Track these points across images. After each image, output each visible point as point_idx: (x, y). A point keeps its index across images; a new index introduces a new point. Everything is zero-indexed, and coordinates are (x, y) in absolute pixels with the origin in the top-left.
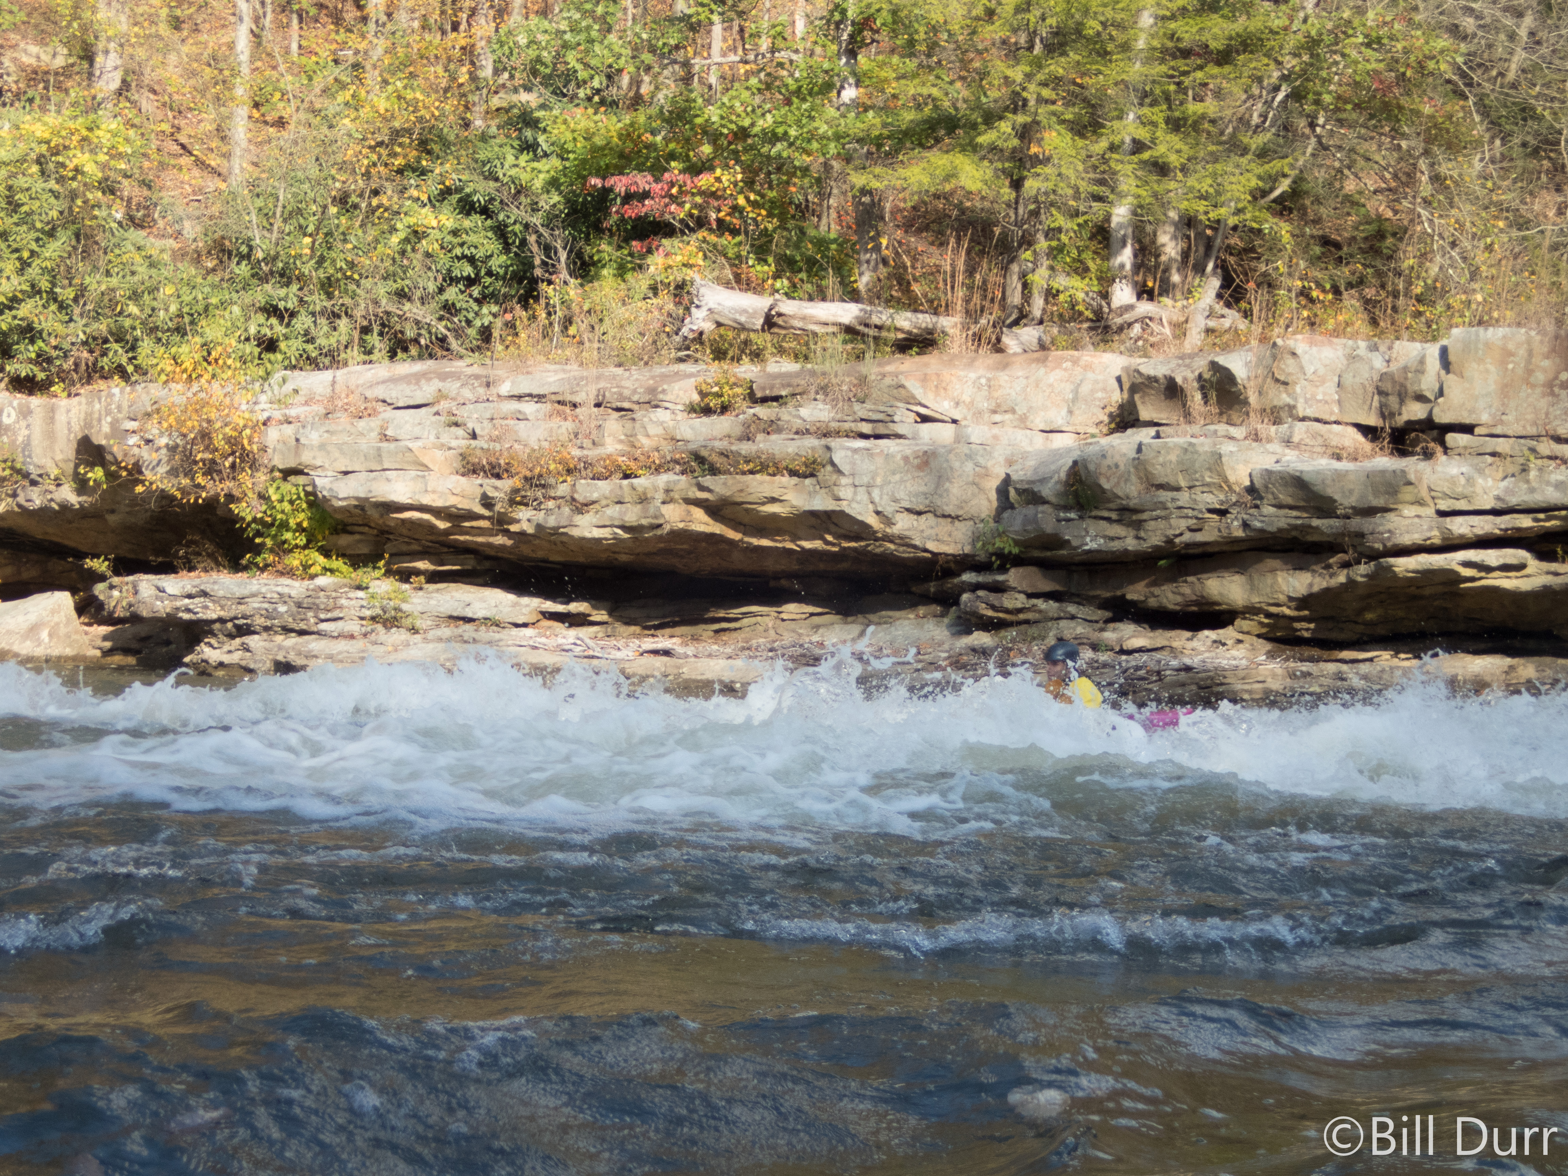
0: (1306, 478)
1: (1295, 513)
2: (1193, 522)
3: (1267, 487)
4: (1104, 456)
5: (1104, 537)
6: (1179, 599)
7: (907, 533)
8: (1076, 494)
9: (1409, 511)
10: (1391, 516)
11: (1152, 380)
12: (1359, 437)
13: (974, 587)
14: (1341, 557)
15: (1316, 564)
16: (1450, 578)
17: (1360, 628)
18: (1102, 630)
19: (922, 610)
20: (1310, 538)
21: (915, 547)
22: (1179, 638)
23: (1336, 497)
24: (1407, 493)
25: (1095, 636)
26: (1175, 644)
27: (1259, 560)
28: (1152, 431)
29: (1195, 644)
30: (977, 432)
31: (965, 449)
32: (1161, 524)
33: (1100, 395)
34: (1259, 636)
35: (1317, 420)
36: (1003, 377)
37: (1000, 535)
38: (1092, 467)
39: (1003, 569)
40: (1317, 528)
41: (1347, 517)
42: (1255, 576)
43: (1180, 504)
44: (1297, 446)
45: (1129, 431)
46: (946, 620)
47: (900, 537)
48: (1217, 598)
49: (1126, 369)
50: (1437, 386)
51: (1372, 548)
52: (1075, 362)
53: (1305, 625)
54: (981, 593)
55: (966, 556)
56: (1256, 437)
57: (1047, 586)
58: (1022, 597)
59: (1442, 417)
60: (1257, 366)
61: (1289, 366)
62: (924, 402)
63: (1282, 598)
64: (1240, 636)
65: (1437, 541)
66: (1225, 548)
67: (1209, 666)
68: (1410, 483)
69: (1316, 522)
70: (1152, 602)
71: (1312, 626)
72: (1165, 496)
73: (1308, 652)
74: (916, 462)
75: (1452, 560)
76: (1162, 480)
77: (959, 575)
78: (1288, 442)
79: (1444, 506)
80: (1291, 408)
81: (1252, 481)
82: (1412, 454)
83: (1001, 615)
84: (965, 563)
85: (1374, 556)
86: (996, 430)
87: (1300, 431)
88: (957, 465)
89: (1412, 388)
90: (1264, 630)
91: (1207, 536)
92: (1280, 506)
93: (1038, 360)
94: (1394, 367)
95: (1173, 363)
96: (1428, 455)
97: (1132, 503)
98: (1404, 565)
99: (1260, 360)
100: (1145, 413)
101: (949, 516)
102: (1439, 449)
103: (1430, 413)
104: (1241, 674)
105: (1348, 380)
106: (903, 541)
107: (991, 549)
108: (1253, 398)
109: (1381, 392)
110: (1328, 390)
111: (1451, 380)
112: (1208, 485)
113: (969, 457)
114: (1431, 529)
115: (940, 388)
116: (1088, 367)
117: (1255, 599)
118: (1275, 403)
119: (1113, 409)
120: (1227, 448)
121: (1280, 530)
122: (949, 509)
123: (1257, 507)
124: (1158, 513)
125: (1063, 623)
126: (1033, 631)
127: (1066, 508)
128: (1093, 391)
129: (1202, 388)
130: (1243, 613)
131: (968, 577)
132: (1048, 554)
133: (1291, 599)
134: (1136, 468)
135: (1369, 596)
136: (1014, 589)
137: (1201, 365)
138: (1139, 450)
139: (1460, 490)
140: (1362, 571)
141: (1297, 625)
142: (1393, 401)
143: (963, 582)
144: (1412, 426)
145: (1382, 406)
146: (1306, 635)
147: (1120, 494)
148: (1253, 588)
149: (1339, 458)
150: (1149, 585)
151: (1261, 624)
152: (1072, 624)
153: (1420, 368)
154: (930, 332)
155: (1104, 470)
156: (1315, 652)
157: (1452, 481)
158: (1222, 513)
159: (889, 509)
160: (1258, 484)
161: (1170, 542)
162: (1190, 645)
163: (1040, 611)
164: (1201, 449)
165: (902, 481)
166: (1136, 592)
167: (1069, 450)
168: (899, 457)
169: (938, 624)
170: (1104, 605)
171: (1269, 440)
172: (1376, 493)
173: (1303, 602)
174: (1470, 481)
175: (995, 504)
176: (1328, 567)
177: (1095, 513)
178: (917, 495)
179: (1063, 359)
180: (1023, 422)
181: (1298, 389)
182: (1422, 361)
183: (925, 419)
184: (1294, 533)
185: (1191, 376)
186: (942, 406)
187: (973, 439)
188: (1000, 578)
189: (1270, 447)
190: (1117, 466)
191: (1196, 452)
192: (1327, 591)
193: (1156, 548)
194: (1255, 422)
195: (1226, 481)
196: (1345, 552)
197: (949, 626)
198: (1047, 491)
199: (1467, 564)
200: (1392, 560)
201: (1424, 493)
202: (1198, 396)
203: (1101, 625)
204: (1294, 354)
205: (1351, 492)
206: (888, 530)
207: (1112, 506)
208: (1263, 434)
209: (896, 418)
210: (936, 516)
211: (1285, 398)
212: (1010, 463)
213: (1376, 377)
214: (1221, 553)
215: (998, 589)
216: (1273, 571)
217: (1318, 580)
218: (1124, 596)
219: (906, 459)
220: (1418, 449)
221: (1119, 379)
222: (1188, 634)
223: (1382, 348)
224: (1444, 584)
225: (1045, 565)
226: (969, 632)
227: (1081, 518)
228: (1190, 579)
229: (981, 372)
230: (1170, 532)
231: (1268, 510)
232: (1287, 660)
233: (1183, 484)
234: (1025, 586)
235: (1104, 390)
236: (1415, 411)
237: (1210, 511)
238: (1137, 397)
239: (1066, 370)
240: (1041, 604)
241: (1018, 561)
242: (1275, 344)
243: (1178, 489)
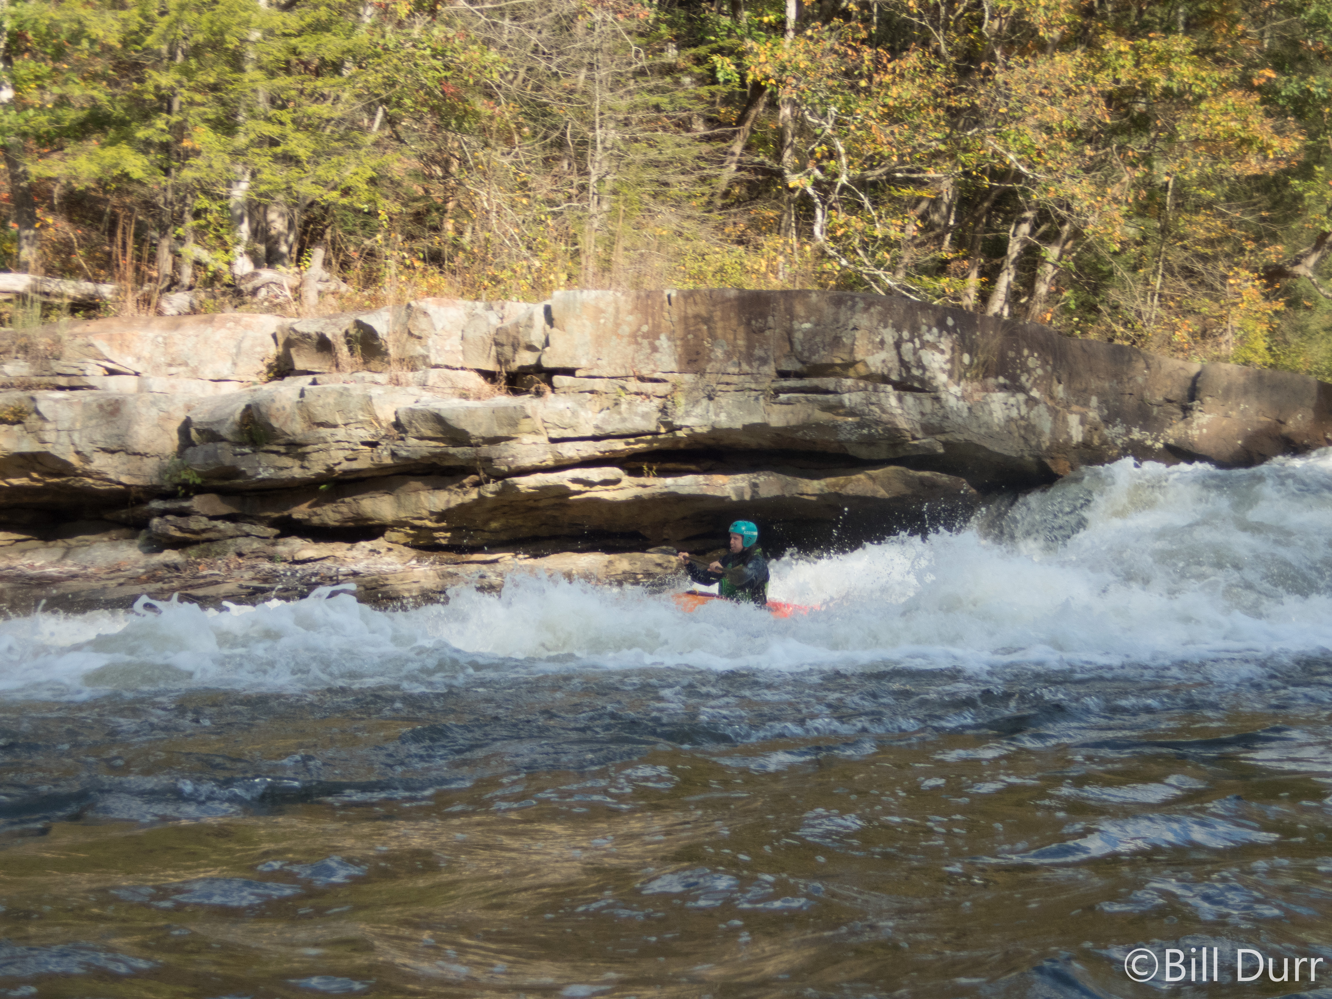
0: (443, 414)
1: (434, 443)
2: (348, 453)
3: (410, 423)
4: (273, 400)
5: (275, 467)
6: (338, 517)
7: (103, 469)
8: (250, 433)
9: (527, 439)
10: (512, 443)
11: (306, 336)
12: (480, 380)
13: (163, 513)
14: (474, 478)
15: (451, 484)
16: (562, 493)
17: (487, 535)
18: (274, 545)
19: (114, 534)
20: (446, 464)
21: (110, 480)
22: (340, 549)
23: (469, 429)
24: (525, 425)
25: (270, 550)
26: (338, 554)
27: (404, 483)
28: (309, 379)
29: (354, 553)
30: (158, 383)
31: (148, 397)
32: (323, 455)
33: (259, 349)
34: (405, 545)
35: (447, 367)
36: (177, 336)
37: (185, 469)
38: (263, 410)
39: (187, 497)
40: (453, 455)
41: (477, 445)
42: (402, 496)
43: (338, 438)
44: (432, 389)
45: (287, 379)
46: (137, 542)
47: (98, 473)
48: (370, 515)
49: (281, 328)
50: (543, 339)
51: (498, 470)
52: (237, 322)
53: (443, 534)
54: (170, 518)
55: (154, 486)
56: (396, 382)
57: (225, 509)
58: (205, 519)
59: (548, 363)
60: (395, 324)
61: (421, 324)
62: (111, 358)
63: (425, 513)
64: (390, 546)
65: (550, 463)
66: (376, 473)
67: (373, 571)
68: (528, 417)
69: (452, 450)
70: (316, 520)
71: (448, 535)
72: (324, 432)
73: (446, 556)
74: (109, 409)
75: (563, 478)
76: (322, 419)
77: (147, 503)
78: (423, 385)
79: (555, 434)
80: (425, 358)
81: (397, 418)
82: (528, 392)
83: (188, 535)
84: (152, 492)
85: (500, 476)
86: (173, 380)
87: (433, 376)
88: (143, 410)
89: (523, 340)
90: (409, 540)
91: (363, 463)
92: (421, 438)
93: (205, 321)
94: (507, 323)
95: (323, 322)
96: (539, 394)
97: (299, 439)
98: (526, 483)
99: (397, 319)
100: (300, 363)
101: (139, 454)
102: (548, 389)
103: (539, 359)
104: (400, 576)
105: (470, 334)
106: (100, 476)
107: (176, 480)
108: (391, 351)
109: (497, 344)
110: (454, 343)
111: (555, 334)
112: (361, 422)
113: (154, 403)
114: (545, 453)
115: (124, 346)
116: (248, 327)
117: (402, 515)
118: (412, 354)
119: (271, 360)
120: (375, 391)
121: (423, 458)
122: (139, 448)
123: (402, 439)
124: (320, 446)
125: (240, 541)
126: (215, 547)
127: (241, 444)
128: (253, 346)
129: (348, 342)
130: (392, 526)
131: (156, 504)
132: (227, 483)
133: (432, 513)
134: (300, 409)
135: (495, 509)
136: (197, 513)
137: (347, 323)
138: (302, 394)
139: (567, 421)
140: (491, 488)
141: (437, 535)
142: (508, 350)
143: (153, 509)
144: (524, 371)
145: (498, 354)
146: (444, 542)
147: (288, 431)
148: (400, 506)
149: (465, 396)
150: (310, 507)
151: (408, 535)
152: (247, 541)
153: (529, 325)
154: (92, 297)
155: (273, 412)
156: (453, 556)
157: (561, 414)
158: (373, 445)
159: (87, 449)
160: (403, 420)
161: (330, 470)
162: (350, 554)
163: (220, 531)
164: (354, 393)
165: (97, 425)
166: (300, 512)
167: (240, 396)
168: (94, 405)
169: (130, 545)
170: (273, 523)
171: (408, 385)
172: (501, 425)
173: (442, 516)
174: (574, 413)
175: (177, 442)
176: (462, 486)
177: (267, 447)
178: (111, 437)
179: (227, 320)
180: (195, 374)
181: (430, 342)
182: (531, 318)
183: (112, 372)
184: (434, 460)
185: (340, 333)
186: (126, 361)
187: (155, 388)
188: (186, 504)
189: (409, 389)
190: (284, 408)
191: (350, 395)
192: (461, 506)
193: (319, 475)
194: (395, 370)
195: (377, 419)
196: (478, 474)
197: (140, 547)
198: (224, 431)
199: (576, 481)
200: (516, 480)
201: (539, 425)
202: (345, 349)
203: (272, 540)
204: (425, 313)
205: (480, 424)
206: (87, 467)
207: (280, 441)
208: (402, 380)
209: (88, 372)
210: (128, 454)
211: (419, 350)
212: (189, 408)
213: (493, 331)
214: (372, 477)
215: (184, 513)
216: (416, 491)
217: (454, 497)
218: (290, 516)
219: (101, 407)
220: (533, 389)
221: (274, 336)
222: (348, 545)
223: (496, 308)
224: (556, 497)
225: (223, 493)
226: (159, 550)
227: (254, 452)
228: (347, 500)
229: (157, 332)
230: (330, 462)
231: (412, 441)
232: (433, 563)
233: (340, 421)
234: (206, 510)
235: (262, 345)
236: (526, 359)
237: (364, 443)
238: (292, 351)
239: (229, 329)
240: (220, 525)
241: (200, 490)
242: (409, 306)
243: (335, 426)
